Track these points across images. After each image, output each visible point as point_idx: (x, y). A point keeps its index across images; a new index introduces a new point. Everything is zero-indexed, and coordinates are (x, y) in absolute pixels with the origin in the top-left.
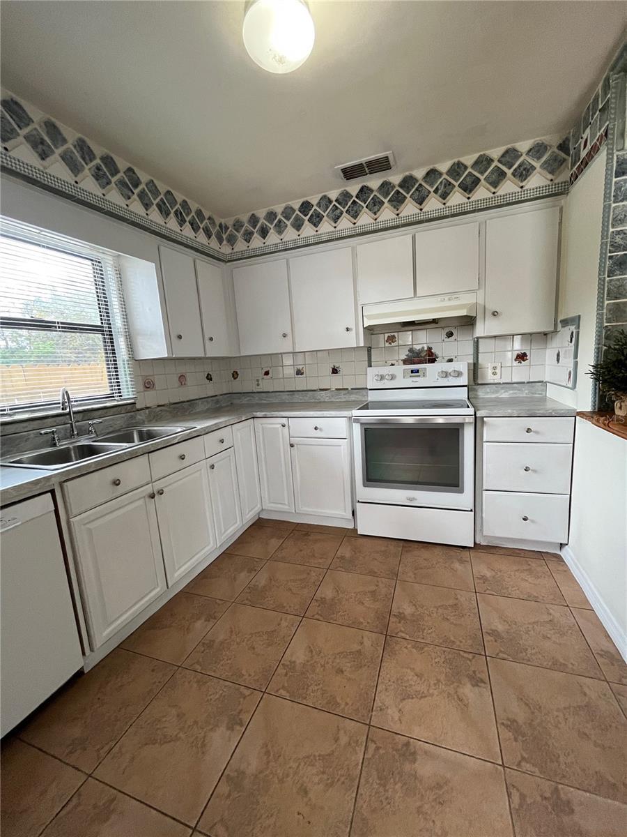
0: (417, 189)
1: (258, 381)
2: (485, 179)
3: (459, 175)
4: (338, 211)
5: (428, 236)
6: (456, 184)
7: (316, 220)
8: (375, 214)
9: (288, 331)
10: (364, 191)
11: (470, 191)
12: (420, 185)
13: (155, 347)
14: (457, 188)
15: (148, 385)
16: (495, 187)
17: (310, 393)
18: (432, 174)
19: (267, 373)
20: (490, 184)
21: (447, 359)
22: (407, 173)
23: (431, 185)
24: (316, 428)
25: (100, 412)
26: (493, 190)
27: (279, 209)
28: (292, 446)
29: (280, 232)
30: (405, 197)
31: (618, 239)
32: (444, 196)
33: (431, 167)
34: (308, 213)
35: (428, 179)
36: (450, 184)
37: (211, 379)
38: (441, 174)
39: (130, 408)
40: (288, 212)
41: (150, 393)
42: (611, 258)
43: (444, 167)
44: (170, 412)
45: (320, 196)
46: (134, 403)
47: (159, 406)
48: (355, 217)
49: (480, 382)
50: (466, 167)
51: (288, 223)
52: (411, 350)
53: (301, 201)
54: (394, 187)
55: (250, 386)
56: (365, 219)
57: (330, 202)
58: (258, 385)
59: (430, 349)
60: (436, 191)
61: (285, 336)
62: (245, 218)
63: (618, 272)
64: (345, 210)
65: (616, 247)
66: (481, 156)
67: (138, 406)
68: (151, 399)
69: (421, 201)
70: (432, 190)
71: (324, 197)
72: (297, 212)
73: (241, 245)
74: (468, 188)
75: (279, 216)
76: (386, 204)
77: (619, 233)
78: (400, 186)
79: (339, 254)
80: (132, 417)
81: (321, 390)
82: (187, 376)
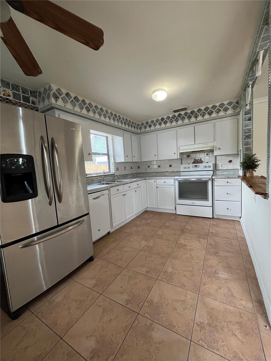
0: (195, 114)
1: (146, 169)
2: (215, 111)
3: (207, 110)
4: (172, 120)
5: (198, 127)
6: (207, 113)
7: (165, 123)
8: (183, 121)
10: (180, 115)
11: (211, 115)
12: (196, 113)
13: (121, 159)
14: (207, 114)
15: (117, 169)
16: (218, 114)
17: (162, 173)
18: (199, 110)
19: (149, 167)
20: (217, 113)
21: (206, 162)
22: (192, 110)
23: (199, 113)
24: (164, 182)
25: (107, 176)
26: (217, 114)
27: (155, 120)
28: (157, 187)
29: (155, 126)
30: (192, 116)
31: (246, 131)
32: (203, 116)
33: (199, 108)
34: (163, 121)
35: (198, 111)
36: (205, 113)
37: (132, 168)
38: (202, 110)
39: (113, 175)
40: (157, 121)
41: (118, 171)
42: (245, 135)
43: (203, 108)
45: (167, 116)
46: (114, 174)
47: (119, 175)
48: (177, 122)
49: (217, 169)
50: (209, 108)
51: (157, 124)
52: (195, 160)
53: (161, 117)
54: (188, 114)
55: (143, 171)
56: (180, 122)
57: (170, 118)
58: (146, 170)
59: (201, 159)
60: (201, 115)
61: (155, 155)
62: (145, 122)
63: (247, 139)
64: (174, 120)
65: (246, 133)
66: (213, 105)
67: (115, 175)
68: (118, 173)
69: (196, 117)
70: (199, 114)
72: (160, 121)
73: (143, 130)
74: (210, 114)
75: (155, 122)
76: (186, 118)
77: (246, 129)
78: (190, 113)
79: (172, 132)
80: (114, 178)
81: (166, 172)
82: (126, 167)
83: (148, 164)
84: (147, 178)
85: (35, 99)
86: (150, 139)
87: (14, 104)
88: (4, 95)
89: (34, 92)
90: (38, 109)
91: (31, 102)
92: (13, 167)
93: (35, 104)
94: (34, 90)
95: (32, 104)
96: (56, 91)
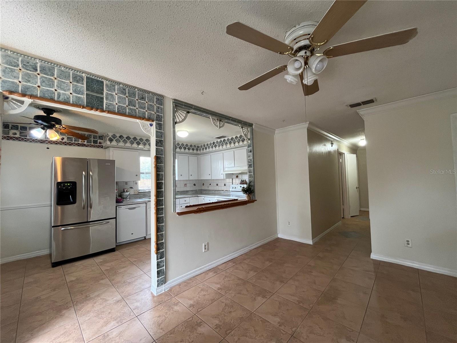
0: (234, 141)
1: (208, 187)
4: (220, 145)
5: (237, 151)
6: (241, 140)
7: (216, 146)
8: (226, 146)
9: (210, 174)
10: (224, 140)
17: (219, 191)
18: (236, 137)
19: (210, 184)
22: (232, 137)
27: (209, 143)
29: (209, 149)
30: (232, 142)
32: (239, 142)
34: (214, 145)
35: (236, 138)
36: (240, 140)
37: (195, 185)
40: (211, 144)
42: (248, 164)
43: (238, 136)
44: (180, 193)
45: (216, 141)
48: (223, 146)
51: (211, 147)
52: (241, 180)
53: (213, 142)
56: (224, 146)
59: (245, 180)
60: (237, 141)
61: (209, 175)
62: (203, 145)
63: (250, 167)
69: (234, 143)
71: (217, 141)
73: (202, 151)
74: (243, 141)
75: (209, 145)
76: (228, 144)
78: (231, 139)
79: (220, 154)
81: (222, 190)
82: (187, 184)
83: (210, 182)
84: (199, 196)
85: (101, 141)
86: (206, 159)
87: (87, 146)
88: (81, 142)
89: (101, 136)
90: (103, 147)
91: (98, 143)
92: (64, 188)
93: (101, 144)
94: (101, 135)
95: (99, 144)
96: (112, 136)
